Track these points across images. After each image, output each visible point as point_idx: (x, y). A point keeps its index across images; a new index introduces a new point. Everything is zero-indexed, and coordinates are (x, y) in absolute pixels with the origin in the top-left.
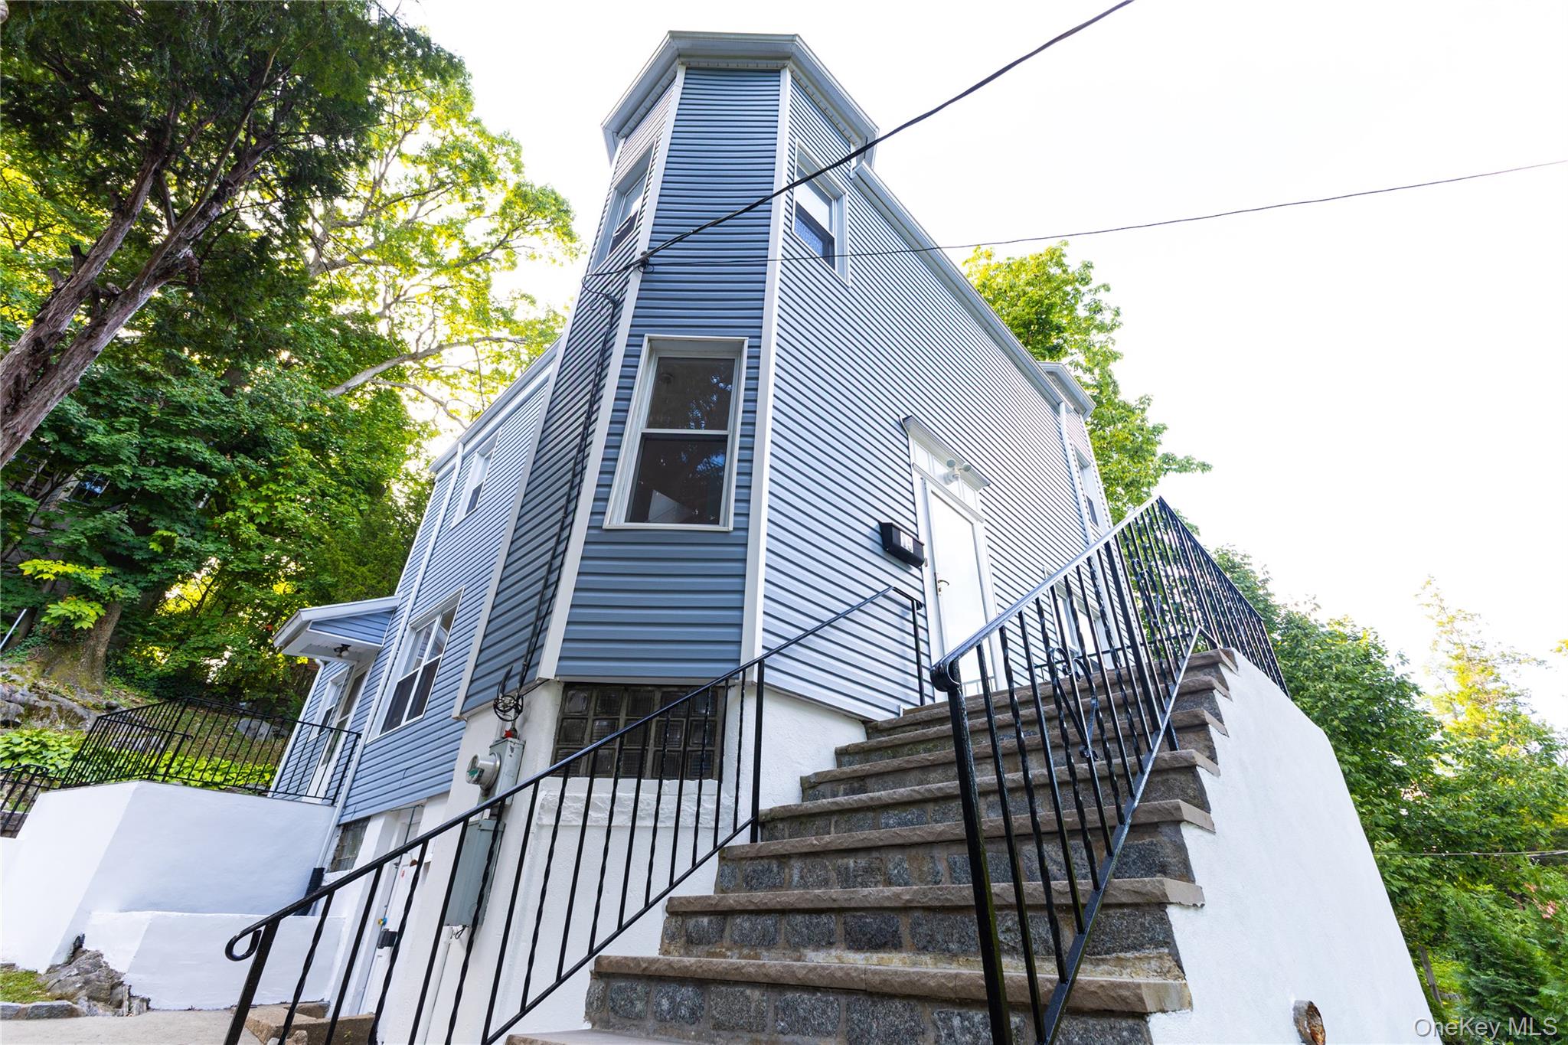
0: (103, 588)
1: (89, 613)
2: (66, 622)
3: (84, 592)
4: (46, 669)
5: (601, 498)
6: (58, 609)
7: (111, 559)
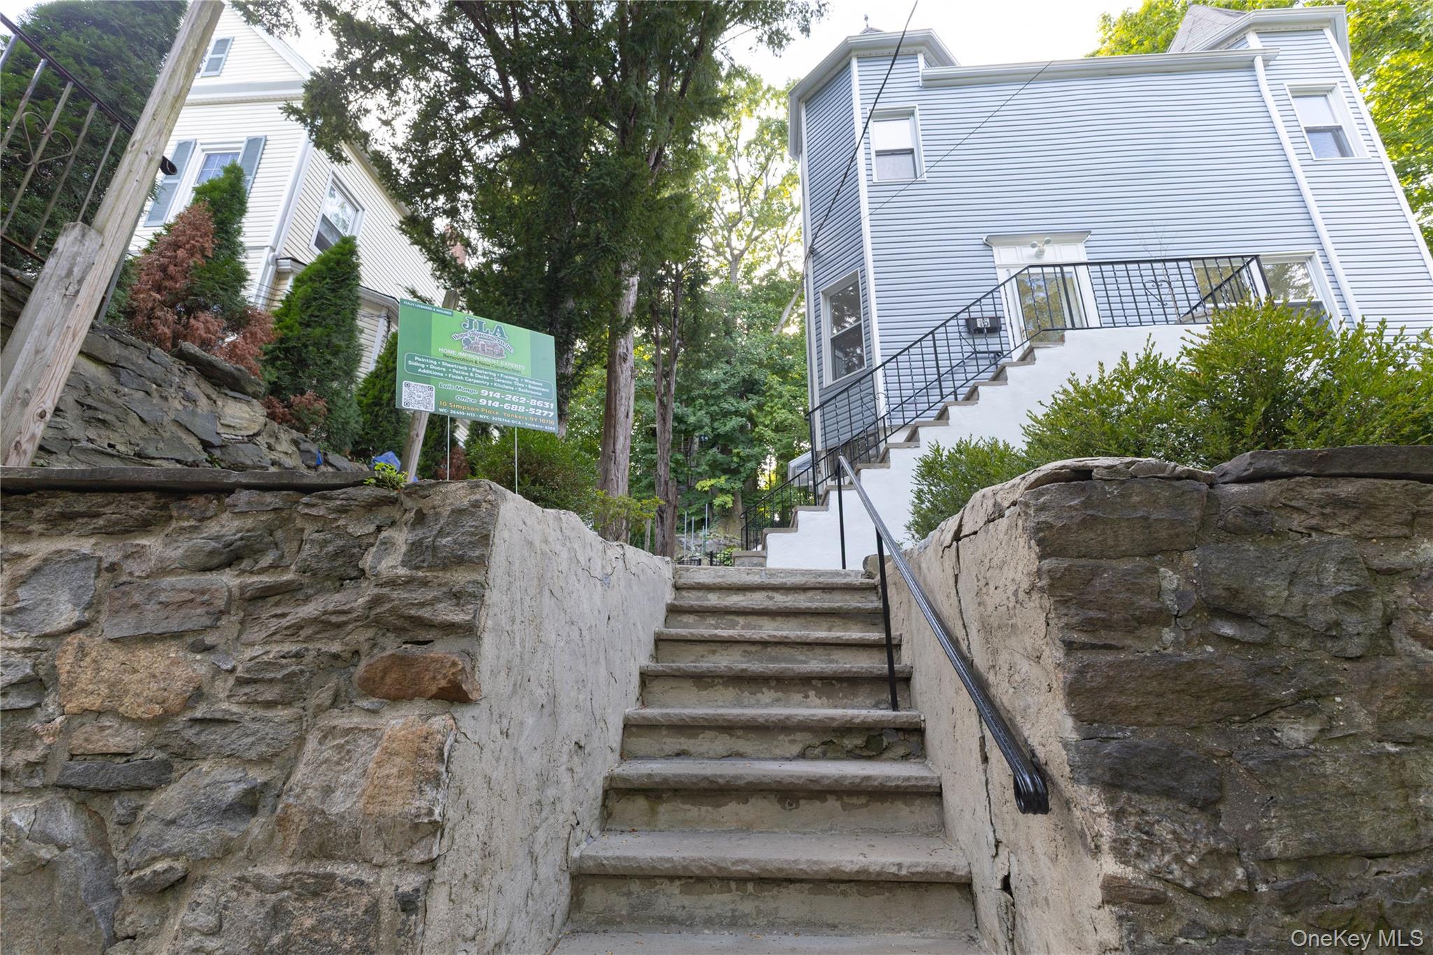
0: (727, 486)
1: (728, 499)
2: (723, 506)
3: (723, 491)
4: (726, 530)
5: (820, 377)
6: (718, 501)
7: (725, 472)
